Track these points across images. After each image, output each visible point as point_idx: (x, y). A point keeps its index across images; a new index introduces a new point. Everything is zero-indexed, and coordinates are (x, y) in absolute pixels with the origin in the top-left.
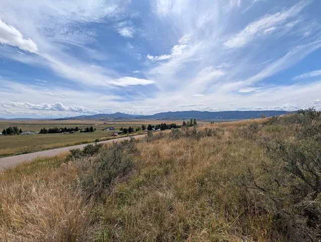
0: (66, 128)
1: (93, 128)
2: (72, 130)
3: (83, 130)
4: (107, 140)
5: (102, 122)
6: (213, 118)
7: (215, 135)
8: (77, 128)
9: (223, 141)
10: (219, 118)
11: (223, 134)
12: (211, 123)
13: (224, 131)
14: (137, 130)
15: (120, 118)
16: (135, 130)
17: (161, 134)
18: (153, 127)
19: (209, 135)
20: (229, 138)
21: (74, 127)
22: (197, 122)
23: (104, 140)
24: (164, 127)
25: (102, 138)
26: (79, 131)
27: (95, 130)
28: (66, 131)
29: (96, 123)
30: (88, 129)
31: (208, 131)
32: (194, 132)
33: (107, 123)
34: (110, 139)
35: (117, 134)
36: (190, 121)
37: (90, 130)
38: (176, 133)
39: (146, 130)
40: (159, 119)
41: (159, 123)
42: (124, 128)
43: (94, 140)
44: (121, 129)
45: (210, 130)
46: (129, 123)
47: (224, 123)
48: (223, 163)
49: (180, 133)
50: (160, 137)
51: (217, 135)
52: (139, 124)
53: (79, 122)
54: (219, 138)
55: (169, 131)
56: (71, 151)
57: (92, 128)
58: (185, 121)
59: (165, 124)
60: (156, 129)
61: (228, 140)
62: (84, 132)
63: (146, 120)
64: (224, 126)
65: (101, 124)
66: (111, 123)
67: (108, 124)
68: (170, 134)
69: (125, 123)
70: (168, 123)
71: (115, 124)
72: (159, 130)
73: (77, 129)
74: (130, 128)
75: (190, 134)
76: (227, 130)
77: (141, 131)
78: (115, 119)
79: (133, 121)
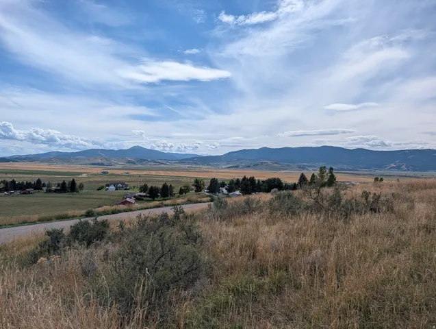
0: (13, 182)
1: (78, 183)
2: (29, 185)
3: (54, 188)
4: (113, 212)
5: (99, 170)
6: (380, 167)
7: (391, 209)
8: (39, 181)
9: (411, 224)
10: (398, 168)
11: (412, 208)
12: (376, 179)
13: (412, 201)
14: (181, 192)
15: (142, 161)
16: (176, 191)
17: (248, 203)
18: (223, 185)
19: (373, 210)
20: (428, 217)
21: (32, 179)
22: (339, 177)
23: (106, 213)
24: (248, 186)
25: (100, 209)
26: (45, 189)
27: (81, 187)
28: (15, 189)
29: (84, 172)
30: (64, 183)
31: (371, 199)
32: (336, 201)
33: (110, 172)
34: (120, 212)
35: (132, 200)
36: (317, 172)
37: (69, 187)
38: (288, 202)
39: (205, 192)
40: (237, 167)
41: (238, 175)
42: (149, 185)
43: (83, 212)
44: (144, 189)
45: (377, 198)
46: (162, 173)
47: (414, 180)
48: (415, 275)
49: (297, 202)
50: (248, 209)
51: (396, 209)
52: (188, 176)
53: (44, 167)
54: (401, 216)
55: (266, 197)
56: (49, 233)
57: (73, 183)
58: (304, 172)
59: (252, 179)
60: (230, 190)
61: (424, 221)
62: (56, 191)
63: (204, 167)
64: (412, 187)
65: (96, 175)
66: (120, 172)
67: (113, 174)
68: (271, 203)
69: (154, 173)
70: (261, 176)
71: (128, 175)
72: (238, 192)
73: (38, 186)
74: (165, 186)
75: (326, 204)
76: (422, 200)
77: (192, 194)
78: (129, 162)
79: (172, 170)
